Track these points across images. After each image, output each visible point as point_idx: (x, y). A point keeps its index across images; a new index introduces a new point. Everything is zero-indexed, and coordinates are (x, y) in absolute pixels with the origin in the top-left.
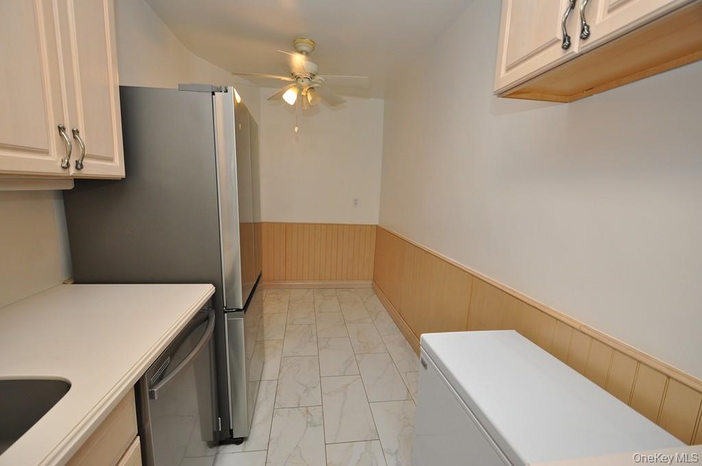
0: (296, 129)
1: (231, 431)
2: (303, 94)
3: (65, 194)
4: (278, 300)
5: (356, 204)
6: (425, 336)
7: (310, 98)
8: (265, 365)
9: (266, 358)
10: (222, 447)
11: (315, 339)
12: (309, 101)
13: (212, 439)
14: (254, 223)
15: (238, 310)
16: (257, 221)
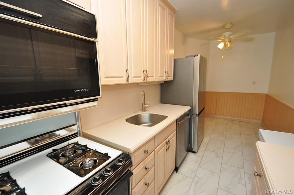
0: (222, 57)
1: (192, 149)
2: (226, 43)
3: (161, 84)
4: (212, 121)
5: (254, 84)
6: (260, 130)
7: (229, 45)
8: (204, 139)
9: (204, 137)
10: (189, 152)
11: (225, 136)
12: (229, 46)
13: (187, 149)
14: (203, 92)
15: (196, 115)
16: (204, 91)
